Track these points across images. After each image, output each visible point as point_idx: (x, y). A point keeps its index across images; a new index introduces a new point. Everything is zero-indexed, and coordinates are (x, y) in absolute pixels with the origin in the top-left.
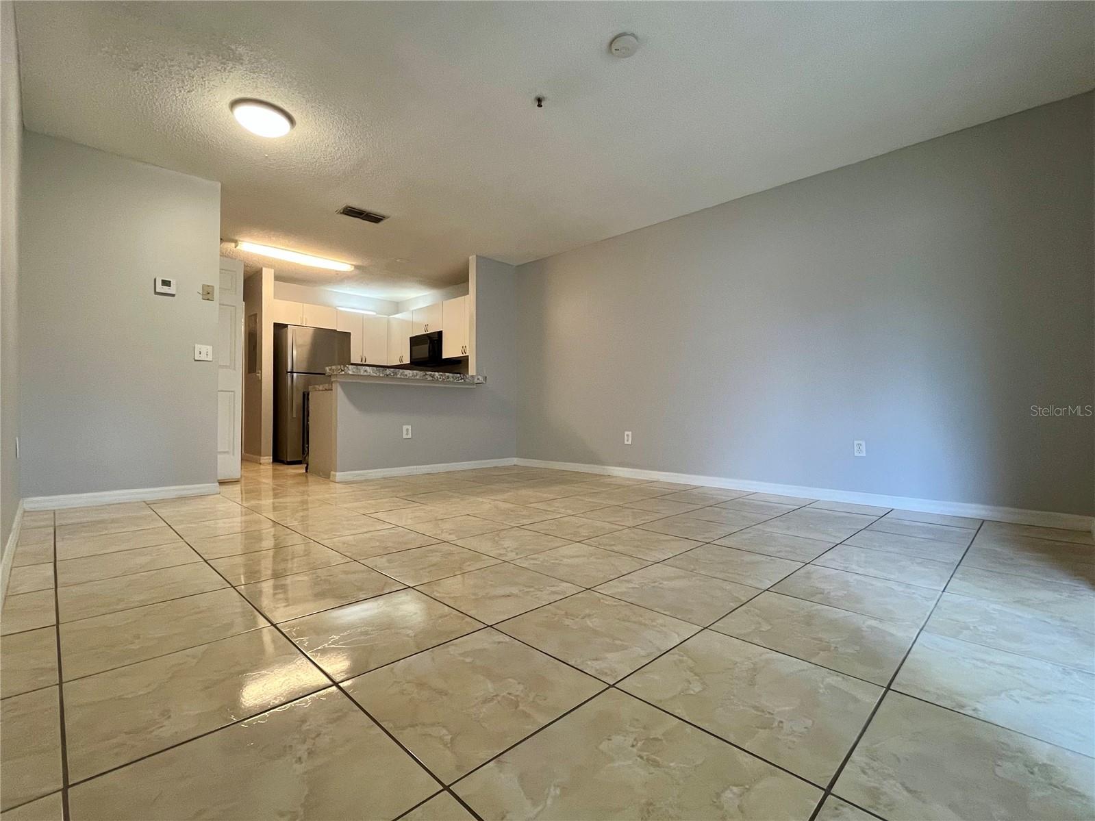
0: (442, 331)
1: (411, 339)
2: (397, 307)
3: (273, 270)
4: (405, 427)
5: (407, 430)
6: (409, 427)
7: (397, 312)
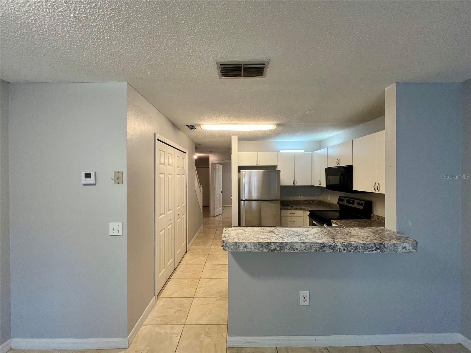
0: (352, 166)
1: (326, 169)
2: (320, 144)
3: (237, 136)
4: (301, 293)
5: (304, 296)
6: (307, 293)
7: (320, 148)
